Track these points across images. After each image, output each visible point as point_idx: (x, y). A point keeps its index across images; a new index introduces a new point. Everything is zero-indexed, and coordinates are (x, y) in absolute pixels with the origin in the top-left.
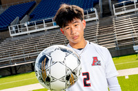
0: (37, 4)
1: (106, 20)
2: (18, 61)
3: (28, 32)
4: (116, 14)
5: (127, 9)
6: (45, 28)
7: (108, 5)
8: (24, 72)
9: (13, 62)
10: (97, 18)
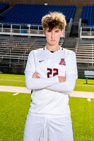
0: (11, 7)
1: (72, 40)
4: (81, 37)
6: (11, 33)
7: (78, 27)
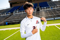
2: (15, 21)
3: (18, 14)
4: (40, 11)
5: (43, 9)
6: (22, 13)
8: (16, 24)
9: (13, 21)
10: (36, 11)
